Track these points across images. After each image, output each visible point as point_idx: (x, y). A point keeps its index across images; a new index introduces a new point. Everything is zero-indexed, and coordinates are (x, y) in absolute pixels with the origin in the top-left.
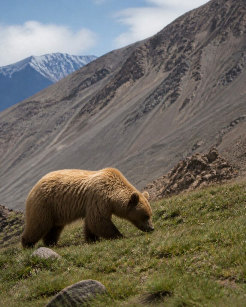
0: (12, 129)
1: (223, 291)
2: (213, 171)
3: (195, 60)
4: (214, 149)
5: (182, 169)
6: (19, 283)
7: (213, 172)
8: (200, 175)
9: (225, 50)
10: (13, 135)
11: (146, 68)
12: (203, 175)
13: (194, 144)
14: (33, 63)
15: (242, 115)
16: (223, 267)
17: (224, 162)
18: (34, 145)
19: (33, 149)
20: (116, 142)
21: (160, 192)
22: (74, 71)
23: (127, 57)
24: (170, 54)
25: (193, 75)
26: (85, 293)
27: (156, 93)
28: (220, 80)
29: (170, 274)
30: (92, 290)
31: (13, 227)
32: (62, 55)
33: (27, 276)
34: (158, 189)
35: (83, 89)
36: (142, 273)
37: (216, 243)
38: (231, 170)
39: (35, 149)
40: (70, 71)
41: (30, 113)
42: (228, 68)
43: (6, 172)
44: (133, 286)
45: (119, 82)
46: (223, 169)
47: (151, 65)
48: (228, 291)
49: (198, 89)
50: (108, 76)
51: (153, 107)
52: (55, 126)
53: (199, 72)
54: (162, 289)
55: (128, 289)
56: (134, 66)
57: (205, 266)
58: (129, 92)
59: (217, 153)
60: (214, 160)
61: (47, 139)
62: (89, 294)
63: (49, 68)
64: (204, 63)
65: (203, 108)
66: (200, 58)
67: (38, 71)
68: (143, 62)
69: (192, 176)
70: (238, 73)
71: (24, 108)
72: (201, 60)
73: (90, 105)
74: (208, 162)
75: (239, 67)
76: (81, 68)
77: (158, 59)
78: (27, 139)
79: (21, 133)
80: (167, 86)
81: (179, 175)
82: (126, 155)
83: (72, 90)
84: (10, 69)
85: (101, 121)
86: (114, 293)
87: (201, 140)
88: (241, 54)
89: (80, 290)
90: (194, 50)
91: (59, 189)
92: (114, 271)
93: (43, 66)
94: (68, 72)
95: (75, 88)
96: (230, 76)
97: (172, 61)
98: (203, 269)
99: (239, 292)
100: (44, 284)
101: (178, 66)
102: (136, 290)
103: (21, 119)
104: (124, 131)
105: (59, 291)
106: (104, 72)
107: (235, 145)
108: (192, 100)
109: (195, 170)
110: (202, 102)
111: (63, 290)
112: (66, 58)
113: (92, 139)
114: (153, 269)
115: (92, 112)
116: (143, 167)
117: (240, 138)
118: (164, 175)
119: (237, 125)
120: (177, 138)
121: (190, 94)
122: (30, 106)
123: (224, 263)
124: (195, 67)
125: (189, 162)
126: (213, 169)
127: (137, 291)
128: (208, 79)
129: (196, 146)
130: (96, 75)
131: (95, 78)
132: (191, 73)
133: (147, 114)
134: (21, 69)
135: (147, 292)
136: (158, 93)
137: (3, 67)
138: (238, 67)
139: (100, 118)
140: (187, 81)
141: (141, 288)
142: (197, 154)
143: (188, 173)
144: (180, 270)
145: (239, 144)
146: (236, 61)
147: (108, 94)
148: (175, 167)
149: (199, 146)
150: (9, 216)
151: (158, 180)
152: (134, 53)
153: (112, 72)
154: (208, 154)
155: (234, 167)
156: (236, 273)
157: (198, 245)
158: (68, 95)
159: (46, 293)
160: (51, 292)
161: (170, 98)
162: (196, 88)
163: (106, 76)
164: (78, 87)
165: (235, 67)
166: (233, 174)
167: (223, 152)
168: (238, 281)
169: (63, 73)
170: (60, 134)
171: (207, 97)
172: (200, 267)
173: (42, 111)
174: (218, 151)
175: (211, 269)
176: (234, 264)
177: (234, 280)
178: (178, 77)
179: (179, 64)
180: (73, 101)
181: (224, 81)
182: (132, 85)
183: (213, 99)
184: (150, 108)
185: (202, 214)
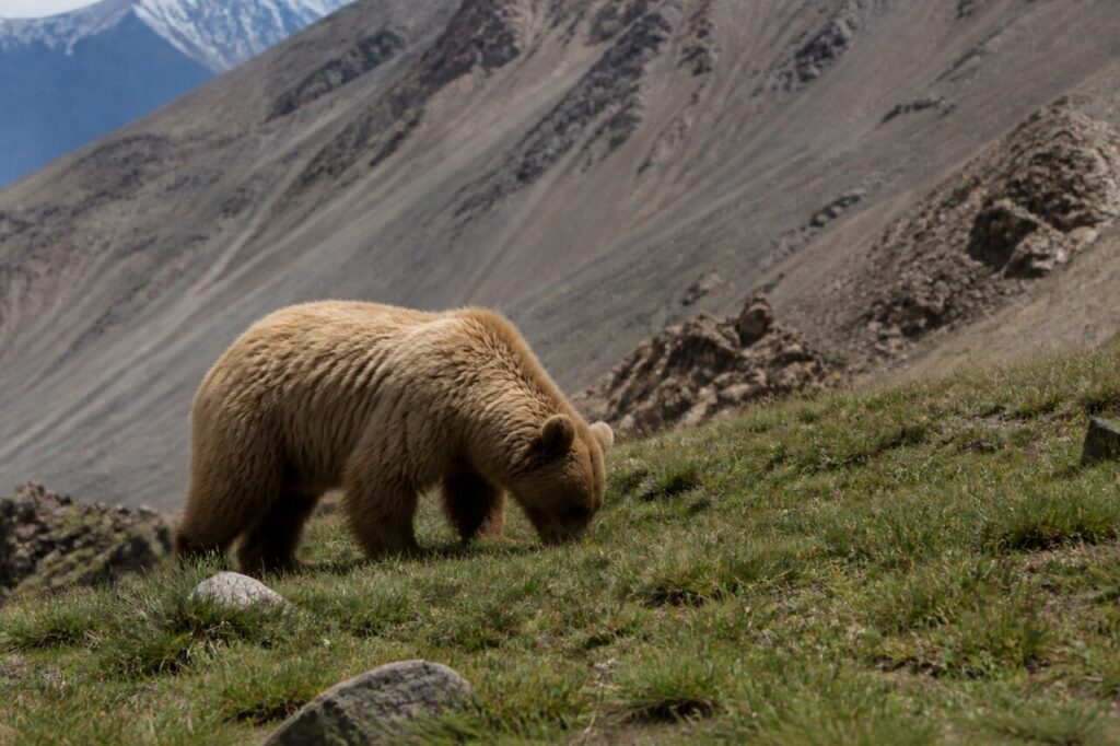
0: (72, 230)
1: (896, 698)
2: (756, 375)
3: (690, 6)
4: (756, 300)
5: (648, 367)
6: (149, 687)
7: (756, 379)
8: (711, 385)
10: (77, 247)
11: (527, 28)
12: (720, 387)
13: (688, 284)
14: (147, 8)
15: (851, 188)
16: (887, 629)
17: (791, 345)
18: (148, 282)
19: (141, 296)
20: (426, 275)
22: (284, 35)
25: (686, 55)
26: (399, 704)
27: (558, 117)
28: (777, 72)
29: (700, 648)
30: (424, 695)
31: (71, 558)
33: (178, 663)
35: (316, 96)
36: (594, 651)
37: (850, 560)
38: (817, 370)
39: (151, 296)
40: (272, 39)
41: (136, 173)
42: (804, 34)
43: (48, 373)
44: (571, 686)
45: (437, 75)
46: (790, 366)
47: (544, 22)
48: (915, 702)
49: (700, 104)
50: (398, 55)
51: (552, 159)
52: (219, 221)
53: (705, 46)
54: (677, 691)
55: (552, 694)
56: (485, 23)
57: (818, 627)
58: (468, 111)
59: (767, 315)
60: (759, 337)
61: (191, 265)
62: (415, 709)
63: (201, 25)
64: (720, 16)
65: (720, 164)
67: (165, 34)
68: (518, 10)
69: (686, 391)
70: (835, 50)
71: (115, 159)
72: (713, 5)
73: (339, 151)
74: (738, 342)
75: (839, 29)
76: (311, 28)
78: (124, 263)
79: (101, 242)
80: (598, 91)
81: (639, 385)
83: (279, 100)
84: (70, 26)
86: (505, 706)
87: (714, 271)
89: (382, 695)
91: (299, 365)
93: (182, 19)
94: (263, 39)
95: (287, 93)
96: (811, 58)
97: (615, 10)
98: (814, 638)
99: (954, 701)
100: (249, 681)
101: (636, 25)
102: (580, 698)
103: (104, 193)
104: (453, 238)
105: (299, 705)
106: (385, 41)
107: (828, 290)
108: (682, 136)
109: (696, 369)
110: (715, 147)
111: (319, 696)
114: (633, 638)
115: (345, 173)
117: (845, 266)
118: (590, 388)
119: (835, 221)
120: (631, 265)
121: (675, 119)
122: (133, 150)
123: (889, 618)
124: (692, 28)
125: (672, 344)
126: (757, 366)
127: (583, 703)
128: (737, 68)
129: (696, 292)
130: (357, 50)
131: (356, 62)
132: (680, 50)
133: (530, 182)
134: (105, 26)
135: (621, 702)
136: (566, 115)
137: (45, 18)
138: (835, 32)
139: (373, 196)
140: (666, 76)
141: (599, 693)
142: (702, 318)
143: (670, 381)
144: (731, 635)
145: (844, 285)
146: (831, 10)
147: (397, 115)
148: (626, 359)
149: (705, 292)
150: (59, 521)
153: (413, 41)
154: (737, 316)
155: (826, 362)
156: (936, 647)
157: (787, 566)
158: (264, 117)
159: (257, 711)
160: (274, 706)
161: (607, 130)
162: (695, 97)
163: (392, 55)
164: (299, 90)
165: (827, 32)
166: (822, 385)
167: (788, 311)
168: (945, 673)
169: (247, 43)
170: (235, 247)
171: (733, 128)
172: (802, 632)
173: (177, 168)
174: (773, 308)
175: (843, 638)
176: (925, 620)
177: (930, 670)
178: (634, 62)
179: (639, 20)
180: (278, 137)
181: (789, 75)
182: (478, 87)
183: (752, 134)
184: (539, 165)
185: (776, 484)
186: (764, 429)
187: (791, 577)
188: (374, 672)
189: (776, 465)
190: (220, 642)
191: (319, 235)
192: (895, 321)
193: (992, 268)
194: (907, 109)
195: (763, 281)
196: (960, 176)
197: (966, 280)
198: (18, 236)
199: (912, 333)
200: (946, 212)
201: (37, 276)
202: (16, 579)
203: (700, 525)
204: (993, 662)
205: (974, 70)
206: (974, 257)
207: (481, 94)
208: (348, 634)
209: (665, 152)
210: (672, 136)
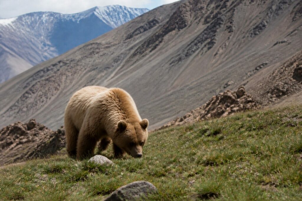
0: (78, 65)
1: (266, 194)
3: (228, 16)
4: (241, 87)
5: (214, 103)
6: (77, 184)
7: (240, 106)
8: (230, 107)
9: (253, 9)
10: (78, 69)
11: (189, 20)
12: (232, 108)
13: (225, 83)
14: (97, 12)
15: (265, 61)
16: (264, 174)
17: (249, 98)
18: (95, 78)
20: (162, 78)
21: (196, 120)
22: (130, 20)
23: (174, 11)
24: (209, 10)
25: (227, 28)
26: (138, 192)
27: (196, 41)
28: (249, 33)
29: (216, 178)
30: (144, 190)
32: (121, 7)
33: (84, 179)
34: (195, 118)
35: (137, 34)
36: (189, 178)
37: (257, 155)
38: (255, 105)
39: (96, 82)
40: (127, 20)
41: (93, 52)
42: (256, 24)
44: (182, 188)
45: (167, 31)
46: (249, 104)
47: (193, 19)
48: (270, 194)
49: (230, 40)
50: (157, 25)
51: (194, 52)
52: (113, 64)
53: (232, 26)
54: (209, 190)
55: (177, 190)
56: (179, 18)
57: (247, 173)
58: (174, 39)
59: (244, 91)
60: (242, 96)
61: (106, 74)
62: (142, 194)
63: (110, 17)
64: (236, 18)
65: (234, 54)
66: (233, 15)
67: (101, 18)
68: (187, 15)
69: (223, 108)
70: (263, 28)
71: (88, 48)
72: (234, 16)
73: (142, 48)
74: (236, 97)
75: (264, 23)
76: (137, 18)
77: (199, 13)
78: (89, 74)
79: (85, 68)
80: (205, 36)
81: (212, 107)
82: (170, 89)
83: (128, 35)
84: (78, 16)
85: (150, 61)
86: (165, 193)
87: (232, 80)
88: (266, 14)
89: (133, 190)
90: (228, 8)
92: (164, 175)
93: (105, 15)
94: (125, 20)
95: (130, 33)
96: (257, 30)
97: (210, 16)
98: (246, 176)
99: (280, 194)
100: (101, 184)
102: (184, 191)
103: (86, 56)
104: (169, 70)
105: (114, 191)
106: (154, 22)
107: (259, 85)
108: (225, 47)
109: (226, 103)
110: (233, 50)
111: (118, 189)
112: (124, 9)
113: (143, 76)
114: (200, 174)
115: (144, 53)
116: (183, 99)
117: (263, 80)
118: (200, 107)
119: (261, 69)
120: (212, 78)
121: (224, 43)
122: (93, 46)
123: (265, 171)
124: (229, 21)
125: (221, 97)
126: (241, 103)
127: (185, 193)
128: (239, 32)
129: (227, 85)
130: (147, 24)
131: (147, 27)
132: (225, 26)
133: (188, 57)
134: (87, 16)
135: (195, 193)
136: (198, 41)
137: (72, 14)
138: (263, 24)
139: (150, 59)
140: (222, 33)
141: (190, 190)
142: (228, 91)
143: (220, 106)
144: (225, 175)
145: (263, 85)
146: (262, 18)
147: (157, 40)
148: (209, 101)
149: (229, 85)
151: (195, 110)
152: (179, 8)
153: (161, 22)
154: (236, 91)
155: (257, 103)
156: (277, 179)
157: (240, 156)
158: (124, 39)
159: (102, 192)
160: (107, 191)
161: (207, 45)
162: (229, 38)
163: (156, 25)
164: (133, 33)
165: (261, 23)
166: (256, 108)
167: (249, 90)
168: (278, 186)
169: (121, 21)
170: (116, 70)
171: (238, 46)
172: (243, 174)
173: (103, 51)
174: (245, 89)
175: (253, 176)
176: (274, 171)
177: (275, 185)
178: (214, 29)
179: (216, 19)
180: (128, 44)
181: (252, 34)
182: (176, 34)
183: (242, 48)
184: (190, 53)
185: (241, 133)
186: (239, 119)
187: (241, 159)
188: (131, 184)
189: (241, 128)
190: (95, 173)
191: (137, 68)
192: (274, 93)
193: (298, 81)
194: (279, 43)
195: (243, 83)
196: (291, 59)
197: (292, 84)
198: (64, 66)
199: (278, 97)
200: (288, 68)
201: (69, 76)
202: (60, 149)
203: (221, 143)
204: (291, 183)
205: (296, 34)
206: (294, 79)
207: (177, 35)
208: (128, 171)
209: (221, 51)
210: (223, 47)
